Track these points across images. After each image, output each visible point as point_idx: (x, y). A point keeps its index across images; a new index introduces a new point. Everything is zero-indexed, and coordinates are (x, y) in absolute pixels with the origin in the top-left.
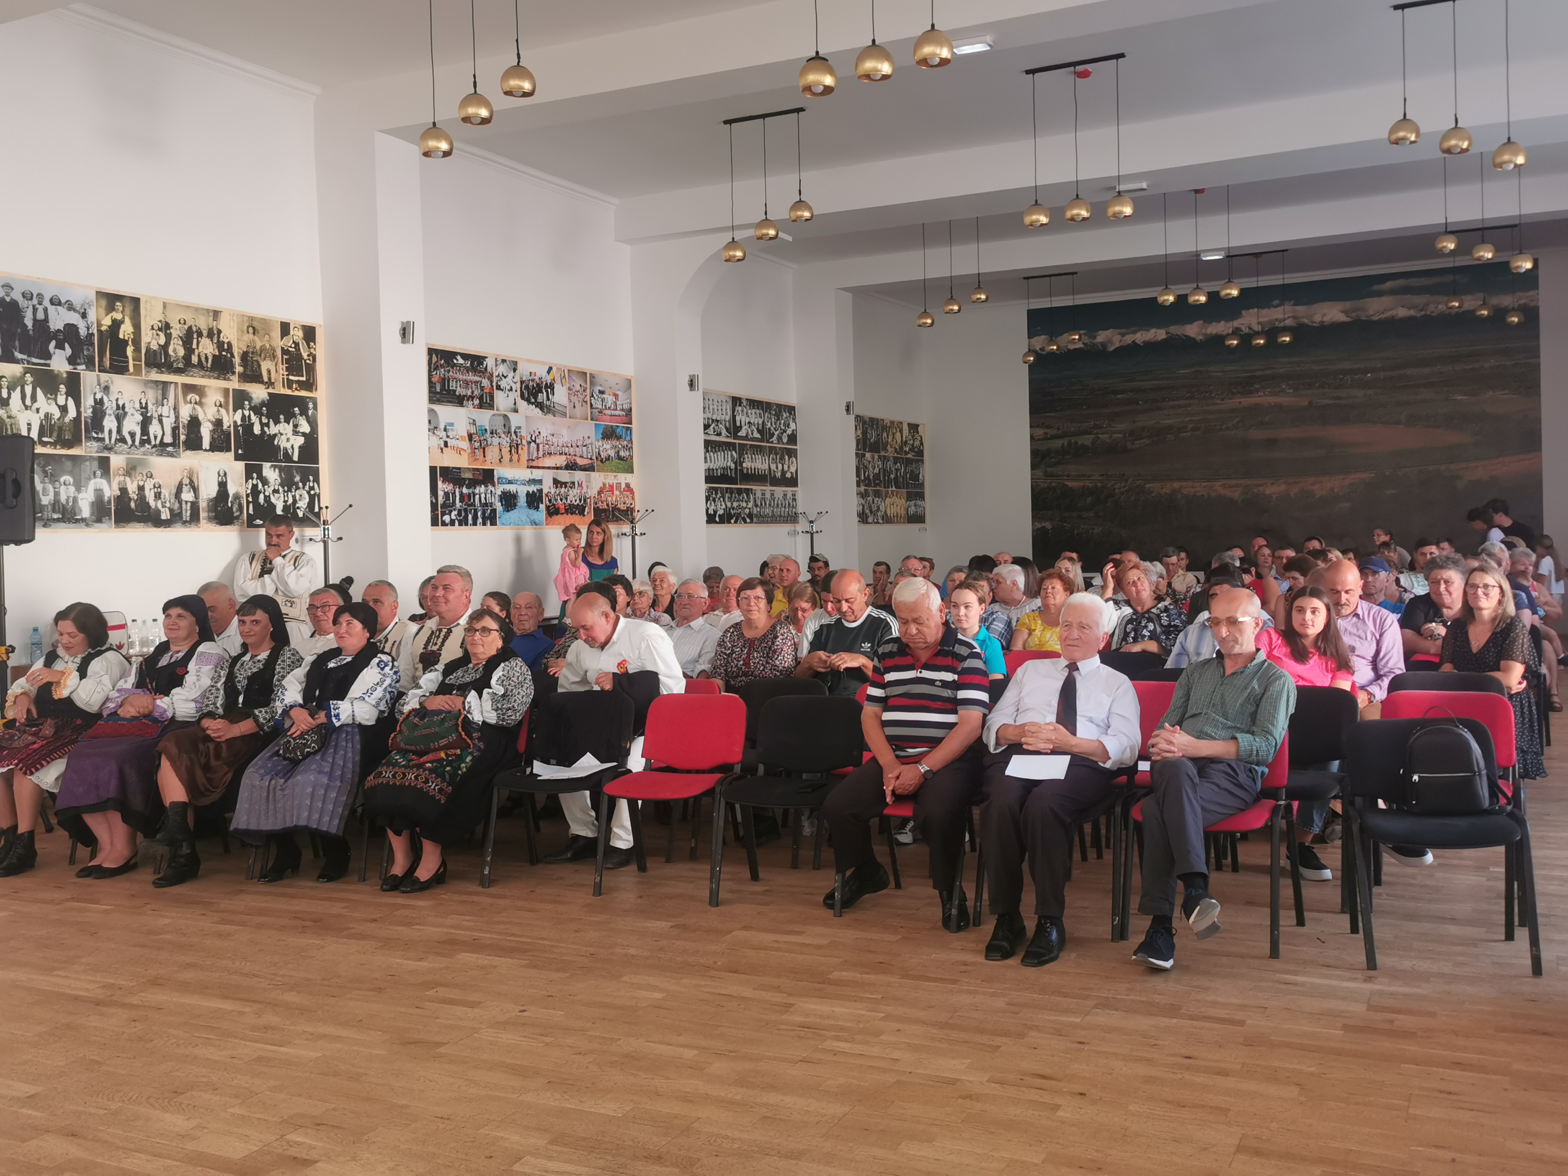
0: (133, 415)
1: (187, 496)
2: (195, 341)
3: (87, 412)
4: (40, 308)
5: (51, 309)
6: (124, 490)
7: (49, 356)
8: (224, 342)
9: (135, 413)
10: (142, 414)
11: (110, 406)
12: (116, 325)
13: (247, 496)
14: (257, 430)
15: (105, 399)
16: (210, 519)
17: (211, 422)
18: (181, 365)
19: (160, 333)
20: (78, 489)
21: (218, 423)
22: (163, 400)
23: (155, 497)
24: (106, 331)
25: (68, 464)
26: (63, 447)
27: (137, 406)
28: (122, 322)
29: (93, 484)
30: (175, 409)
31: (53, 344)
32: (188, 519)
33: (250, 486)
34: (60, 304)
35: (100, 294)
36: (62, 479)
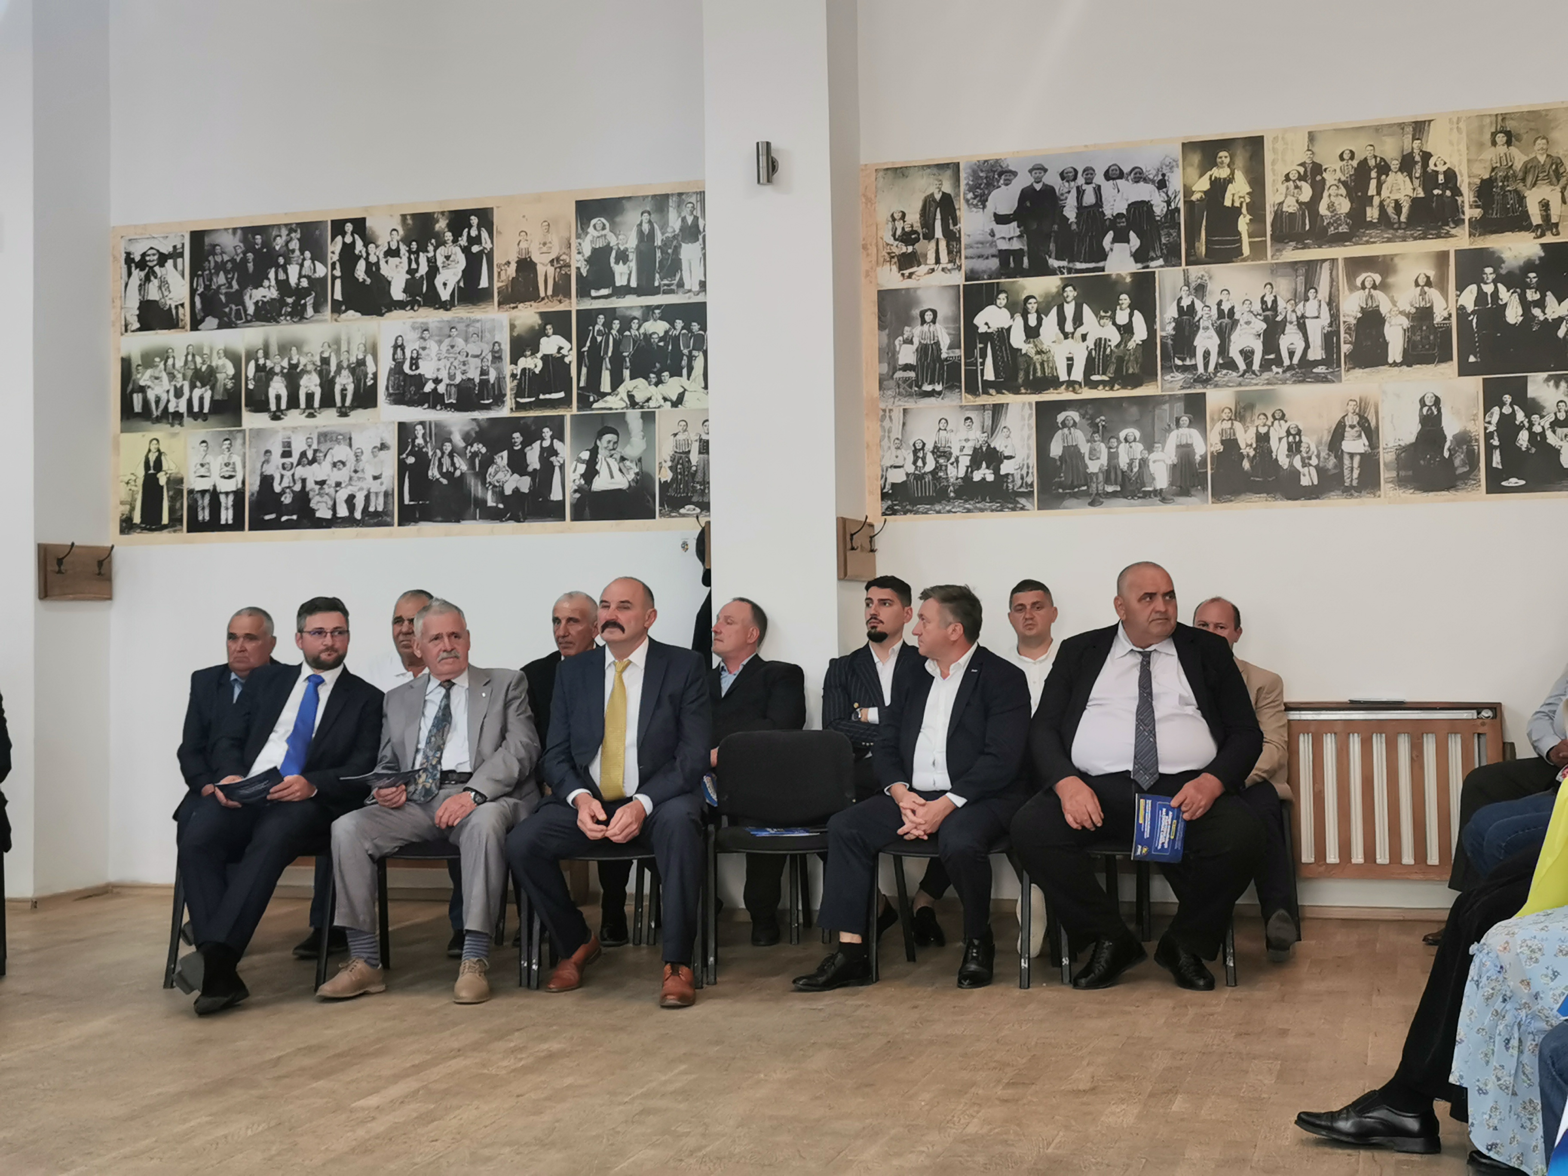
0: (1248, 323)
1: (1354, 444)
2: (1373, 184)
3: (1166, 326)
4: (1089, 190)
5: (1107, 187)
6: (1230, 444)
7: (1103, 256)
8: (1437, 172)
9: (1253, 319)
10: (1266, 320)
11: (1206, 314)
12: (1219, 187)
13: (1488, 436)
14: (1514, 315)
15: (1198, 305)
16: (1402, 482)
17: (1407, 315)
18: (1343, 229)
19: (1302, 184)
20: (1150, 447)
21: (1423, 315)
22: (1306, 291)
23: (1290, 449)
24: (1201, 200)
25: (1134, 410)
26: (1124, 387)
27: (1257, 307)
28: (1230, 180)
29: (1174, 438)
30: (1329, 304)
31: (1110, 235)
32: (1355, 483)
33: (1495, 418)
34: (1121, 175)
35: (1188, 147)
36: (1122, 435)
